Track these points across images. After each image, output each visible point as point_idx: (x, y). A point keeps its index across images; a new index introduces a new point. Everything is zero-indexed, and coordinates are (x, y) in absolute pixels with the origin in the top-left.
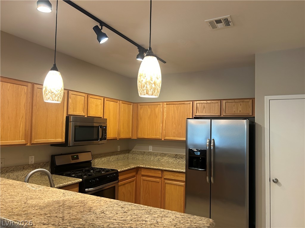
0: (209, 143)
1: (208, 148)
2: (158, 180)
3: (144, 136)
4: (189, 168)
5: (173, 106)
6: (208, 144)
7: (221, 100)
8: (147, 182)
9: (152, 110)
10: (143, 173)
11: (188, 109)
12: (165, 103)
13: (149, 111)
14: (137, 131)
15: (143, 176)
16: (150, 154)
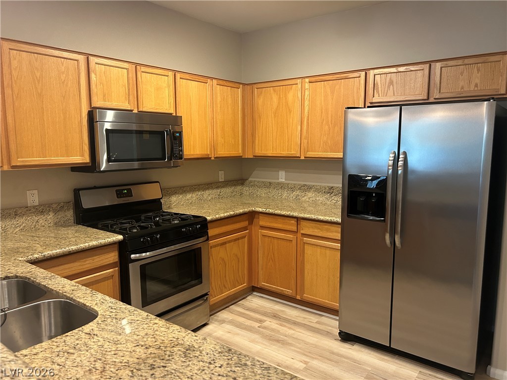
0: (394, 160)
1: (390, 171)
2: (290, 236)
3: (267, 151)
4: (348, 216)
5: (324, 84)
6: (391, 163)
7: (430, 63)
8: (270, 239)
9: (281, 96)
10: (262, 223)
11: (355, 89)
12: (307, 80)
13: (275, 99)
14: (253, 142)
15: (263, 227)
16: (282, 186)
